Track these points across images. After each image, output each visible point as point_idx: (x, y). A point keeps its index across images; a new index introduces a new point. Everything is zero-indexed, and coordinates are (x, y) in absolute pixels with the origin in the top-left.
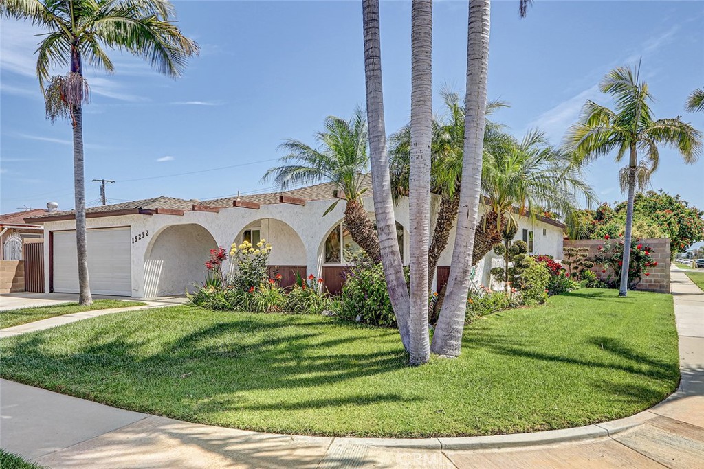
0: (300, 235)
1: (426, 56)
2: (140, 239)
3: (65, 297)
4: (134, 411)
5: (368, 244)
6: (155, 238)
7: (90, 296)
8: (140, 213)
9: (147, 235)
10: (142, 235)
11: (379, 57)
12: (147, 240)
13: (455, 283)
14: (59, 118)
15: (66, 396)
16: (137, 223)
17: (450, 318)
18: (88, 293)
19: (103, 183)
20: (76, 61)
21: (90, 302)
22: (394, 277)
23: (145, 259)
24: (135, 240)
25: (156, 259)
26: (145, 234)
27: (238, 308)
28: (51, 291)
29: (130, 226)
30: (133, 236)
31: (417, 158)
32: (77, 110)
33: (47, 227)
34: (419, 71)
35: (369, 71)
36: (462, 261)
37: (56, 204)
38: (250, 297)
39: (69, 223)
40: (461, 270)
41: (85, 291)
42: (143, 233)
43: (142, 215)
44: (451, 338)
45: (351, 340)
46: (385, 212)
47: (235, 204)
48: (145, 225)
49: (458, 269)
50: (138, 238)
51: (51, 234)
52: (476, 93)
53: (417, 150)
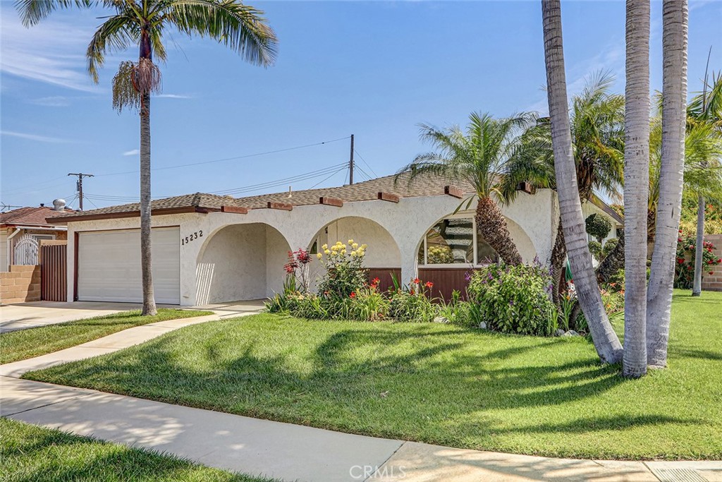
0: (392, 235)
1: (646, 47)
2: (192, 240)
3: (99, 306)
4: (375, 436)
5: (504, 244)
6: (210, 239)
7: (155, 305)
8: (196, 211)
9: (201, 236)
10: (194, 236)
11: (562, 46)
12: (201, 241)
13: (660, 287)
14: (125, 108)
15: (266, 421)
16: (188, 223)
17: (658, 325)
18: (152, 301)
19: (81, 177)
20: (146, 46)
21: (154, 312)
22: (588, 282)
23: (198, 262)
24: (185, 241)
25: (208, 262)
26: (198, 234)
27: (335, 315)
28: (76, 299)
29: (179, 226)
30: (183, 237)
31: (637, 154)
32: (146, 99)
33: (71, 228)
34: (639, 62)
35: (553, 61)
36: (668, 262)
37: (63, 201)
38: (348, 303)
39: (100, 223)
40: (667, 272)
41: (150, 300)
42: (196, 233)
43: (197, 213)
44: (659, 347)
45: (519, 350)
46: (575, 211)
47: (321, 201)
48: (199, 224)
49: (663, 272)
50: (189, 239)
51: (77, 234)
52: (678, 86)
53: (637, 145)
